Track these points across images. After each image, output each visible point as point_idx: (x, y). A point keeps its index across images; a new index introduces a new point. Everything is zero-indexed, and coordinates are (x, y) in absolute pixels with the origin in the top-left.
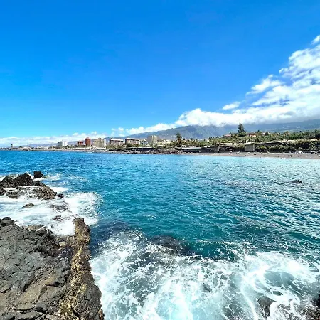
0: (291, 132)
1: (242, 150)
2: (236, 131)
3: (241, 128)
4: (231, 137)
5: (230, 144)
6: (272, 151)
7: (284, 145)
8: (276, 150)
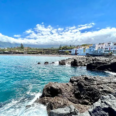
0: (38, 48)
1: (22, 53)
2: (20, 46)
3: (22, 45)
4: (18, 48)
5: (18, 51)
6: (33, 54)
7: (36, 52)
8: (34, 54)
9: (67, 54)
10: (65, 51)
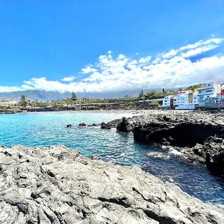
1: (73, 109)
4: (66, 101)
5: (66, 105)
6: (90, 109)
7: (95, 106)
8: (92, 109)
9: (153, 107)
10: (150, 102)
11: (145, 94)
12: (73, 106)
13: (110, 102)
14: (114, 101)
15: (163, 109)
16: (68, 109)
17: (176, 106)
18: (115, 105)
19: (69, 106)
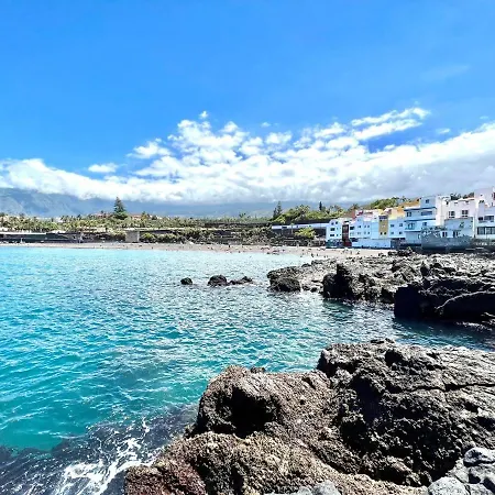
0: (182, 218)
1: (121, 238)
2: (110, 210)
4: (103, 218)
5: (102, 230)
6: (161, 241)
7: (175, 233)
8: (166, 240)
9: (304, 241)
10: (297, 230)
11: (285, 211)
12: (120, 231)
13: (207, 226)
14: (216, 225)
15: (328, 245)
16: (108, 238)
17: (354, 240)
18: (221, 233)
19: (111, 231)
